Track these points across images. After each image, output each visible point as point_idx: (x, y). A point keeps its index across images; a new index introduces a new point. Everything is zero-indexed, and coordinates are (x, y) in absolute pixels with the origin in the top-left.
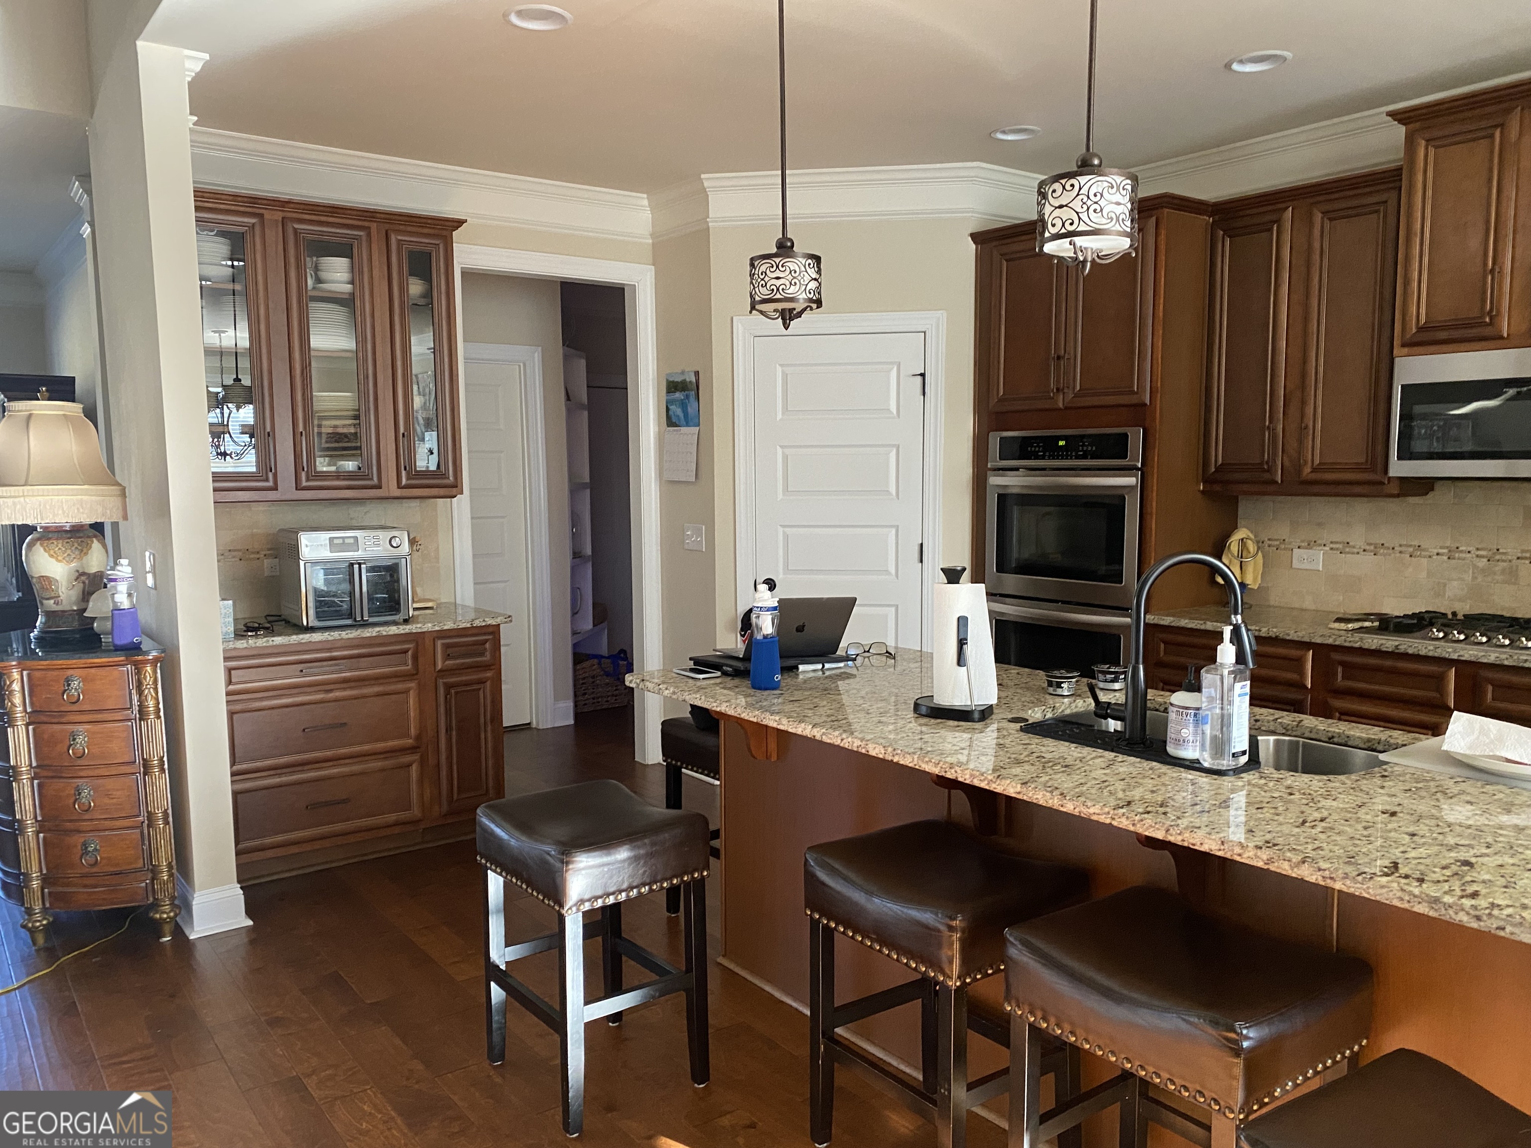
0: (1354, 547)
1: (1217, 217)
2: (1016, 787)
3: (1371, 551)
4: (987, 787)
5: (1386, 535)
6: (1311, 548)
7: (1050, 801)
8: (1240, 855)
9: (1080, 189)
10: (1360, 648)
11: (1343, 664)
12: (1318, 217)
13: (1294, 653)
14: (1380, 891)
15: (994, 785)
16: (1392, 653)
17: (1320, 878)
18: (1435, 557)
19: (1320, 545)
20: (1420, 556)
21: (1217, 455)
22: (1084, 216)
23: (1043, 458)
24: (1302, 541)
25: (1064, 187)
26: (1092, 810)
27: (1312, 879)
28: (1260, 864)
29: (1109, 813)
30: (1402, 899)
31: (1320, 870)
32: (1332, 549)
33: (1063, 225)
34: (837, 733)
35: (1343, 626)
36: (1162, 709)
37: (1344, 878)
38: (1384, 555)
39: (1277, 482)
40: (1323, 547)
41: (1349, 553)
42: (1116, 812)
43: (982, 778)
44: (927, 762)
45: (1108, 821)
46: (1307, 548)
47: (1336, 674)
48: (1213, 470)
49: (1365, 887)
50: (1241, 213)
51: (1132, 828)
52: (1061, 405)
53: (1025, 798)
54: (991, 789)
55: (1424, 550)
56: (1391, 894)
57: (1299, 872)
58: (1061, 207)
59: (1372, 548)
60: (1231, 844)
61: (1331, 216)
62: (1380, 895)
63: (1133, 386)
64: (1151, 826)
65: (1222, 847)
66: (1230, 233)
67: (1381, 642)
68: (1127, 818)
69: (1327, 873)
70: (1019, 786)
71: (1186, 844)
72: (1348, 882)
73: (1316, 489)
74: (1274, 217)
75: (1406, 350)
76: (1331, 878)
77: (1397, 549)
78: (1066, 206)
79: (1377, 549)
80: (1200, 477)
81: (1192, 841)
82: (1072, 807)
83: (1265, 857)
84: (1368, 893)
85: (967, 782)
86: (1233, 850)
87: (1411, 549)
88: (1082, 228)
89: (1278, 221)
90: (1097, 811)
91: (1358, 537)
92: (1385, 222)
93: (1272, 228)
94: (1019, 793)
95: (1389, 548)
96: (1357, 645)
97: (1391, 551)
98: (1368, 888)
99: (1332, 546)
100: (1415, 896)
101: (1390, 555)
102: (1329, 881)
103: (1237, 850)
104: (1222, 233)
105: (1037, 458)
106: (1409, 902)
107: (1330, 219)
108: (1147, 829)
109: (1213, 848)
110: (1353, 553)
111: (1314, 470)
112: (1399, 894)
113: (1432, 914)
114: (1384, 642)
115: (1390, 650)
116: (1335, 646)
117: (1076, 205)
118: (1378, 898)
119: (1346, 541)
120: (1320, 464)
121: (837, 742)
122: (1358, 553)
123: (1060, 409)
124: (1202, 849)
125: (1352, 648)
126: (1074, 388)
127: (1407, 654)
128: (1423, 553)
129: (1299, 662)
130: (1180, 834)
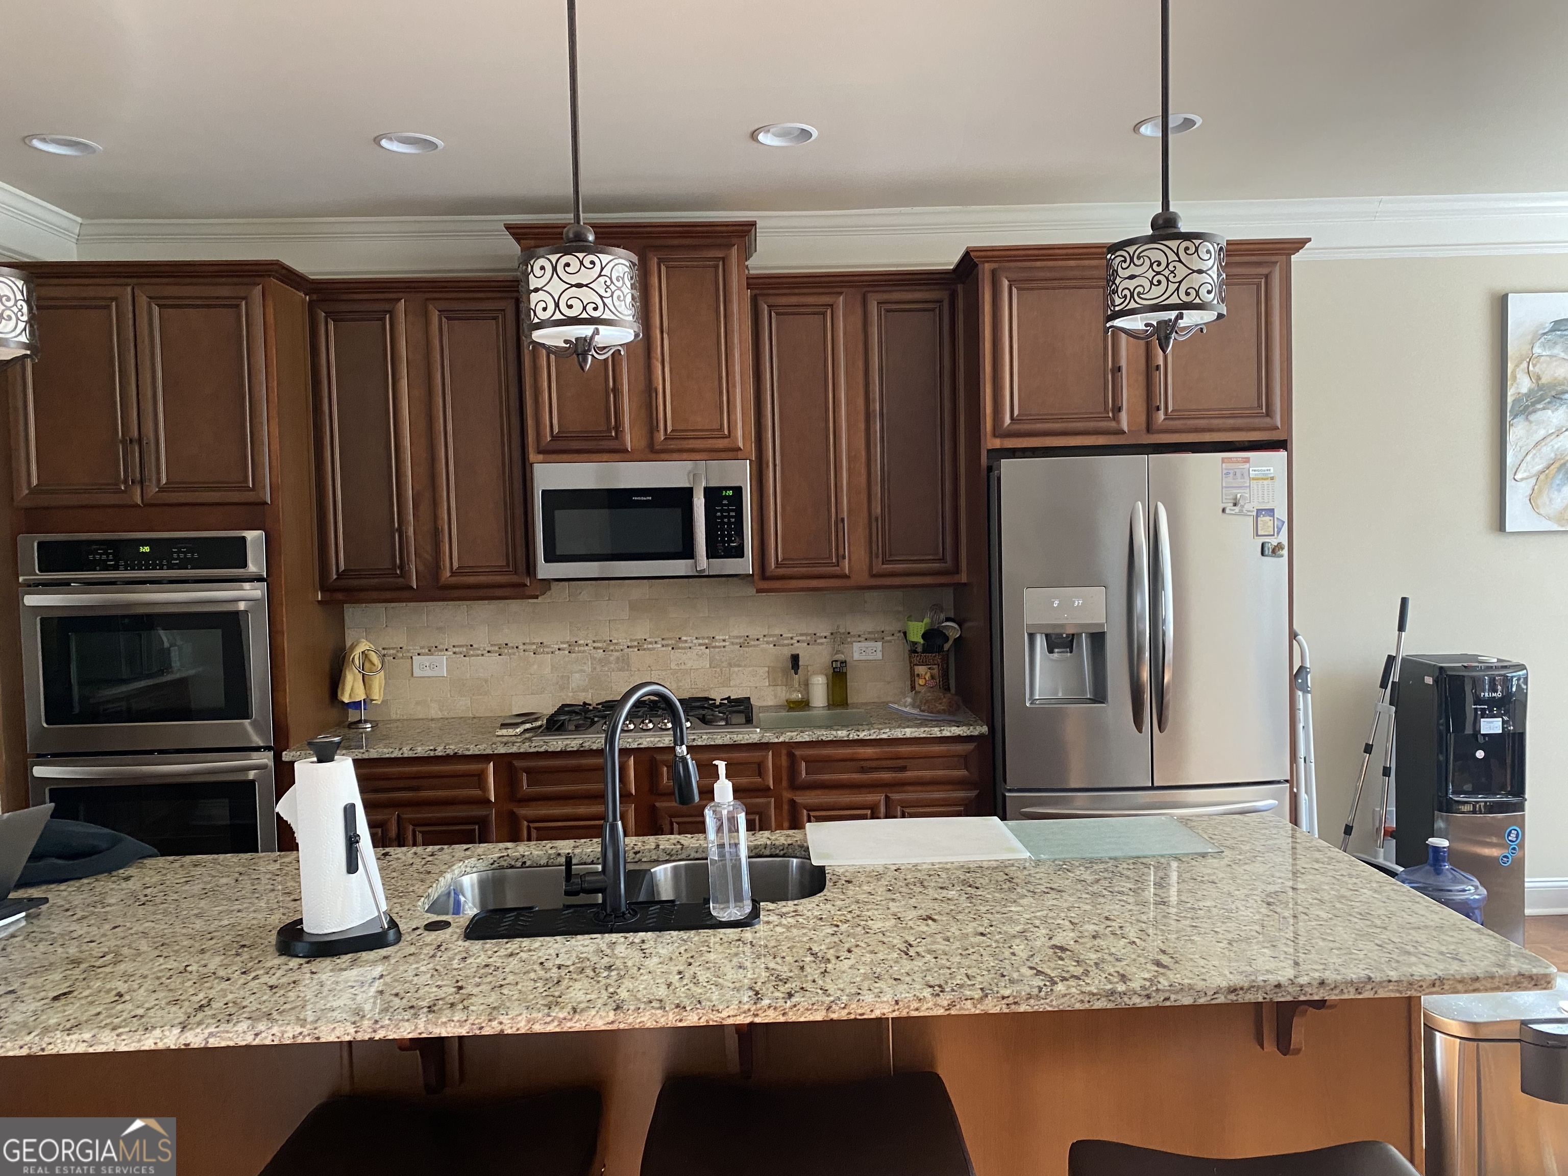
0: (478, 649)
1: (315, 297)
2: (608, 1016)
3: (496, 652)
4: (557, 1030)
5: (511, 634)
6: (432, 655)
7: (663, 1020)
8: (917, 1009)
9: (602, 269)
10: (547, 752)
11: (528, 771)
12: (435, 316)
13: (474, 767)
14: (1060, 1002)
15: (569, 1024)
16: (577, 751)
17: (1004, 1006)
18: (557, 652)
19: (441, 650)
20: (543, 653)
21: (339, 560)
22: (608, 301)
23: (116, 568)
24: (422, 648)
25: (582, 263)
26: (724, 1014)
27: (996, 1010)
28: (941, 1012)
29: (749, 1010)
30: (1082, 1001)
31: (1003, 998)
32: (454, 653)
33: (584, 308)
34: (244, 1026)
35: (511, 732)
36: (519, 864)
37: (1028, 999)
38: (510, 655)
39: (412, 588)
40: (446, 653)
41: (473, 656)
42: (759, 1006)
43: (549, 1019)
44: (444, 1023)
45: (748, 1020)
46: (428, 655)
47: (522, 781)
48: (335, 577)
49: (1048, 1001)
50: (345, 297)
51: (782, 1019)
52: (139, 502)
53: (622, 1026)
54: (565, 1029)
55: (547, 646)
56: (1072, 1000)
57: (982, 1008)
58: (579, 286)
59: (497, 648)
60: (906, 1000)
61: (449, 315)
62: (1062, 1004)
63: (247, 481)
64: (807, 1009)
65: (897, 1007)
66: (336, 317)
67: (565, 743)
68: (775, 1009)
69: (1011, 1000)
70: (612, 1013)
71: (852, 1017)
72: (1032, 1002)
73: (455, 593)
74: (387, 307)
75: (541, 457)
76: (1015, 1003)
77: (521, 647)
78: (586, 286)
79: (501, 649)
80: (318, 585)
81: (860, 1011)
82: (696, 1018)
83: (945, 1003)
84: (1051, 1006)
85: (522, 1031)
86: (909, 1007)
87: (534, 647)
88: (607, 315)
89: (391, 313)
90: (731, 1013)
91: (481, 637)
92: (504, 330)
93: (385, 318)
94: (612, 1022)
95: (513, 648)
96: (542, 750)
97: (515, 650)
98: (1052, 1001)
99: (454, 650)
100: (1094, 994)
101: (514, 654)
102: (1013, 1007)
103: (915, 1005)
104: (323, 314)
105: (107, 568)
106: (1089, 1002)
107: (448, 319)
108: (803, 1013)
109: (885, 1011)
110: (478, 656)
111: (453, 574)
112: (1080, 997)
113: (1110, 1006)
114: (568, 742)
115: (575, 749)
116: (521, 753)
117: (599, 286)
118: (1061, 1007)
119: (469, 644)
120: (459, 567)
121: (248, 1039)
122: (483, 655)
123: (138, 506)
124: (873, 1016)
125: (538, 753)
126: (159, 480)
127: (592, 750)
128: (546, 650)
129: (480, 777)
130: (844, 1008)
